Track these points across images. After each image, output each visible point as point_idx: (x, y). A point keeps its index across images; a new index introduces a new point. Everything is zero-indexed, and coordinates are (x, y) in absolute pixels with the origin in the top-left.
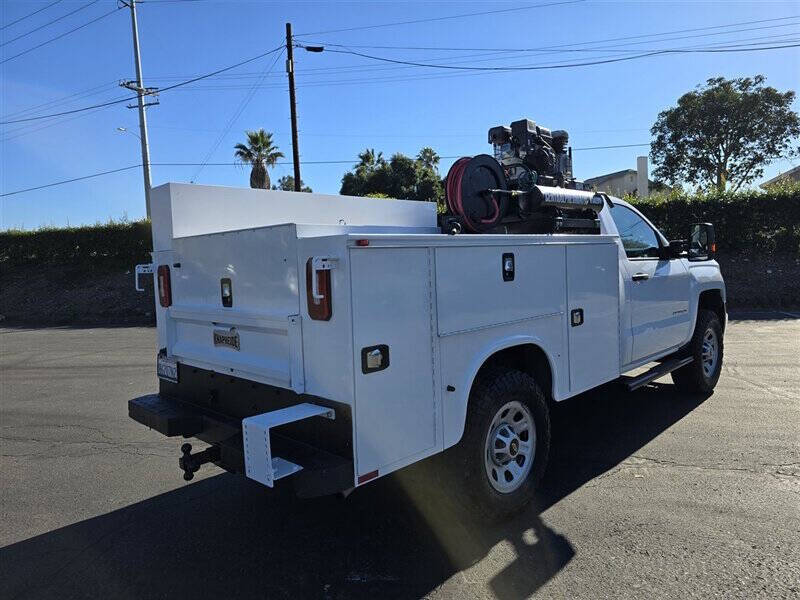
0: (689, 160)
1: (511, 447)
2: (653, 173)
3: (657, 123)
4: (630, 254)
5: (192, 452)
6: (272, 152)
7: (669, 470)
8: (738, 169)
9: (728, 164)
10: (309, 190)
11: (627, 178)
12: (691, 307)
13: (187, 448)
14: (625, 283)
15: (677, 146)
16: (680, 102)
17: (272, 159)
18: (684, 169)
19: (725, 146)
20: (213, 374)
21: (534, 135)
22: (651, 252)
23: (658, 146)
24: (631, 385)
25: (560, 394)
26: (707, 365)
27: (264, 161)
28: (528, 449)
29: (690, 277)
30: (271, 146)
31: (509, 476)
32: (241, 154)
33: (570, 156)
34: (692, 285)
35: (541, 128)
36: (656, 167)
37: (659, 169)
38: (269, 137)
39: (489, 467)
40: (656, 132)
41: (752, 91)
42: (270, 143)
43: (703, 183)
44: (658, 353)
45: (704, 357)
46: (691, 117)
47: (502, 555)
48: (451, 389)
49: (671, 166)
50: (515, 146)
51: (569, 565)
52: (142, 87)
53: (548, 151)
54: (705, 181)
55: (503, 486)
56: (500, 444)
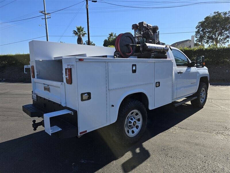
0: (207, 37)
1: (133, 123)
2: (196, 41)
3: (198, 26)
4: (177, 65)
5: (36, 122)
6: (84, 33)
7: (184, 131)
8: (221, 40)
9: (219, 38)
10: (94, 45)
11: (188, 42)
12: (197, 82)
13: (34, 121)
14: (175, 74)
15: (203, 33)
16: (205, 19)
17: (83, 35)
18: (205, 39)
19: (218, 33)
20: (45, 99)
21: (146, 27)
22: (184, 65)
23: (198, 32)
24: (175, 105)
25: (151, 108)
26: (202, 99)
27: (81, 35)
28: (140, 124)
29: (198, 73)
30: (84, 31)
31: (133, 132)
32: (74, 33)
33: (159, 34)
34: (198, 75)
35: (148, 25)
36: (197, 39)
37: (197, 40)
38: (83, 29)
39: (126, 129)
40: (197, 28)
41: (227, 16)
42: (83, 30)
43: (211, 44)
44: (186, 95)
45: (201, 97)
46: (208, 23)
47: (128, 155)
48: (113, 106)
49: (201, 39)
50: (140, 30)
51: (147, 160)
52: (46, 13)
53: (150, 32)
54: (211, 43)
55: (131, 135)
56: (130, 122)
